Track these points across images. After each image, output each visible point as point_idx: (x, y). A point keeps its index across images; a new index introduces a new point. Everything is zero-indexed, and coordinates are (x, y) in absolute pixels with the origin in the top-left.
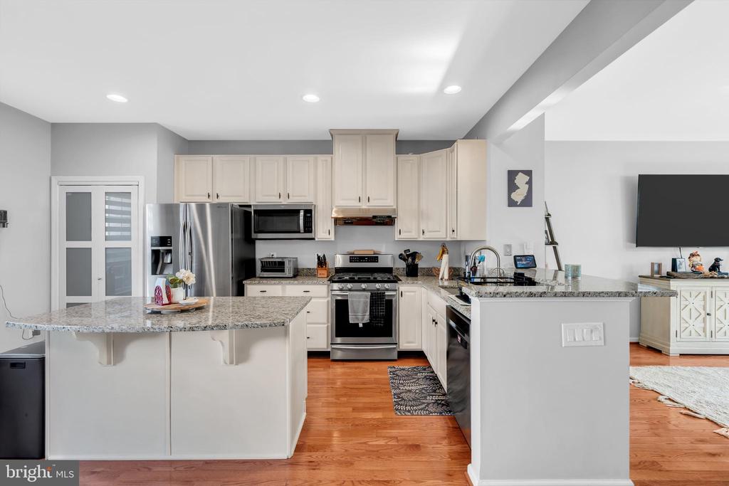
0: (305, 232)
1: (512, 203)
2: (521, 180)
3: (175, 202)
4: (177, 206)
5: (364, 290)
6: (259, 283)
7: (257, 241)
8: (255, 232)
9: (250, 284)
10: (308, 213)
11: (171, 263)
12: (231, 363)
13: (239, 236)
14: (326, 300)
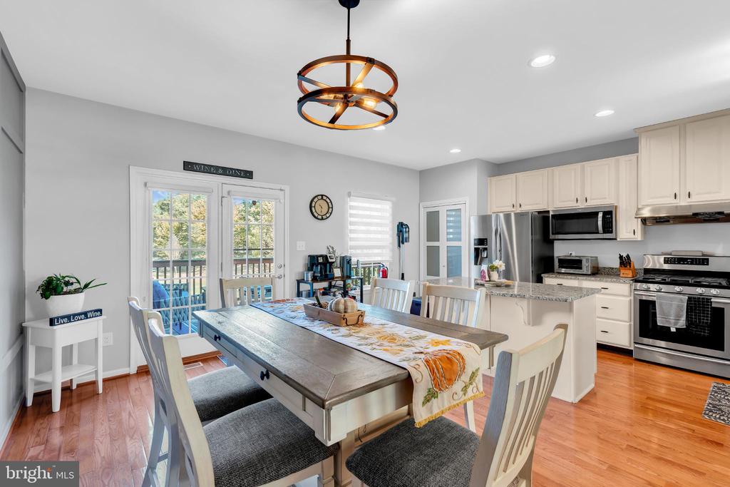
0: (604, 232)
3: (489, 213)
4: (490, 216)
5: (679, 293)
6: (556, 277)
7: (555, 242)
8: (553, 234)
9: (547, 277)
10: (608, 214)
11: (487, 257)
12: (529, 324)
13: (538, 237)
14: (628, 299)
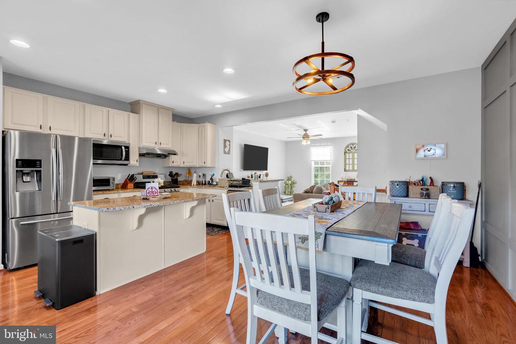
0: (125, 160)
1: (225, 153)
2: (227, 143)
10: (127, 148)
